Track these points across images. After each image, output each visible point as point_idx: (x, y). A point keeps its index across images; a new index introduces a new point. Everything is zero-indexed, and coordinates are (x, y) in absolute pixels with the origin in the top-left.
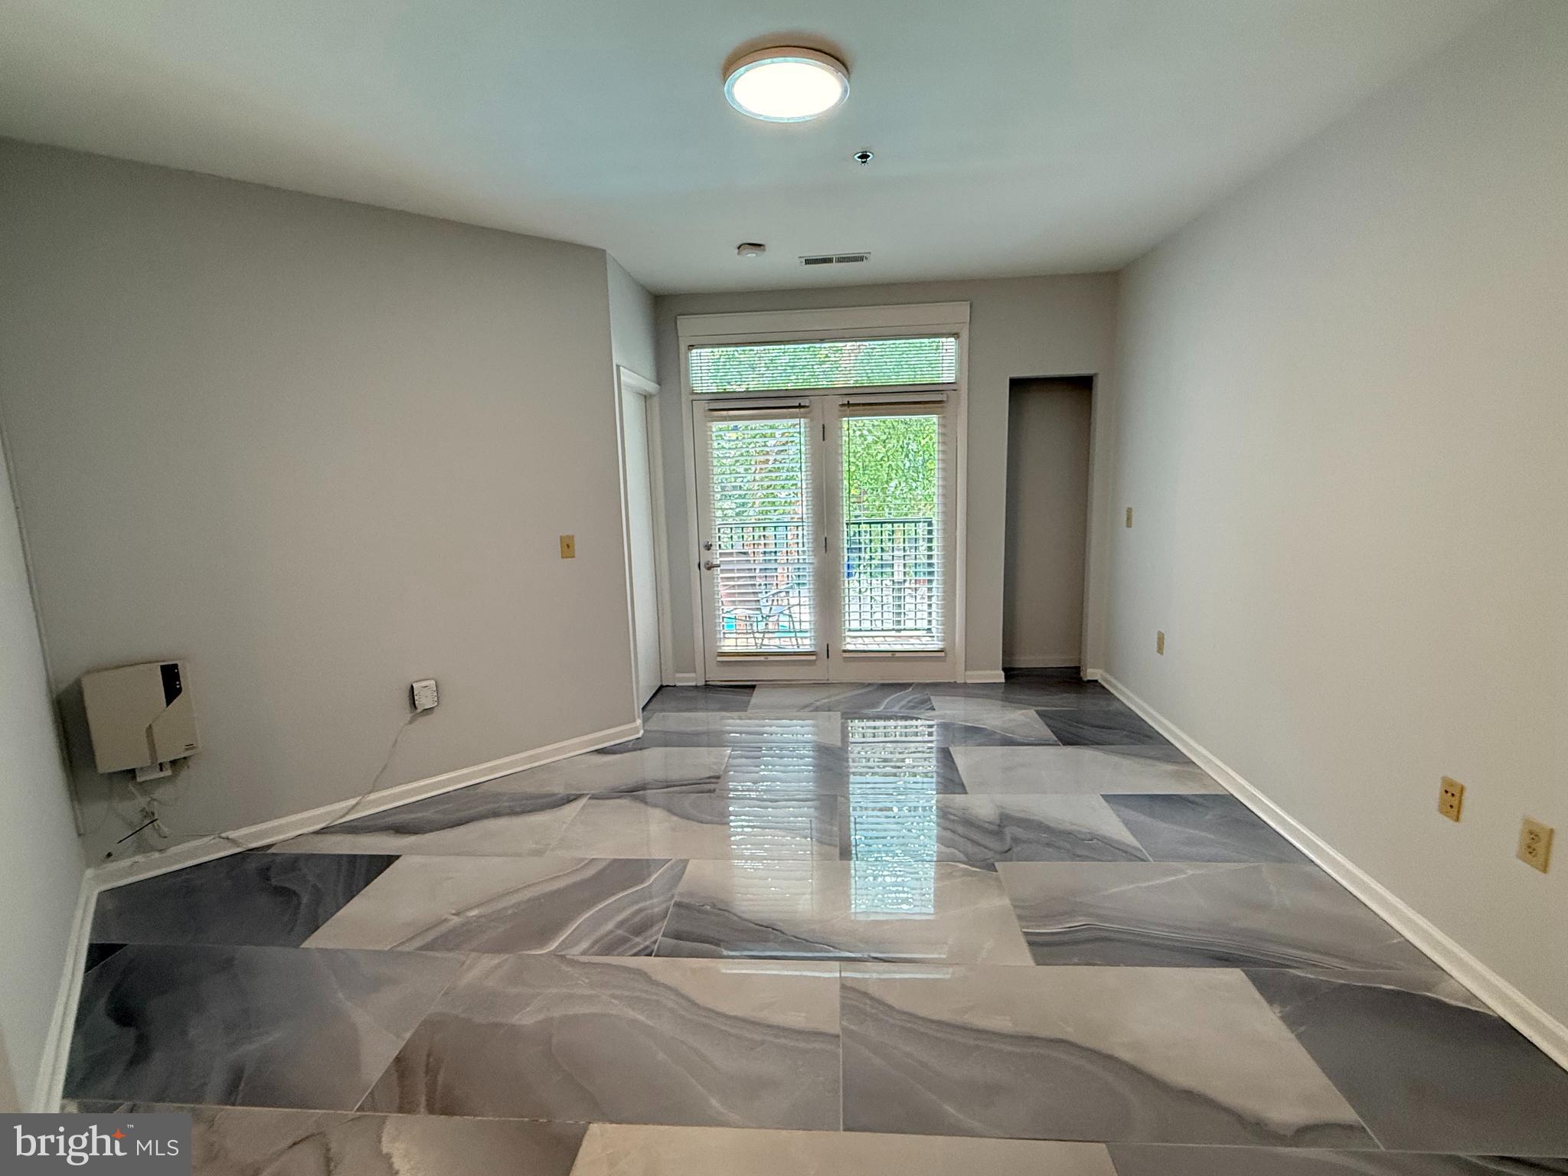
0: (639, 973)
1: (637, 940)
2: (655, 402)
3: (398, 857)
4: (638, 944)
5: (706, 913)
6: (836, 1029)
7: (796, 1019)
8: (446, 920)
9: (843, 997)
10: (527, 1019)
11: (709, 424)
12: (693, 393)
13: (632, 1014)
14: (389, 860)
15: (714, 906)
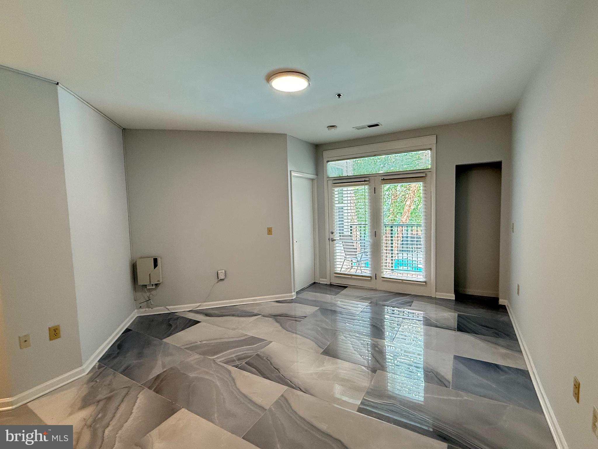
0: (229, 372)
1: (237, 362)
2: (315, 181)
3: (201, 322)
4: (237, 363)
5: (263, 359)
6: (267, 407)
7: (258, 400)
8: (197, 342)
9: (279, 399)
10: (192, 375)
11: (333, 188)
12: (328, 178)
13: (218, 384)
14: (198, 322)
15: (267, 358)
